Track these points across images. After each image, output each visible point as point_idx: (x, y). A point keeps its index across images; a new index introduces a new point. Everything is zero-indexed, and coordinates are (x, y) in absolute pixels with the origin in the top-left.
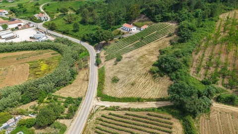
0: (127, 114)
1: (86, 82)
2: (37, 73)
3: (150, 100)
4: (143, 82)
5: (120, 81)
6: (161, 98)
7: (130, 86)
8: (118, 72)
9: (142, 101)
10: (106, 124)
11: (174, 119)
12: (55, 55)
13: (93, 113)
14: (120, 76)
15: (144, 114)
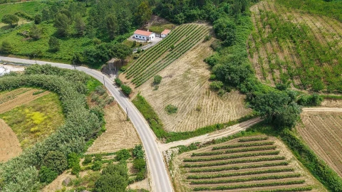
0: (214, 149)
1: (128, 123)
2: (32, 129)
3: (231, 123)
4: (210, 103)
5: (179, 110)
6: (242, 118)
7: (196, 112)
8: (168, 98)
9: (223, 128)
10: (196, 169)
11: (270, 137)
12: (41, 95)
13: (170, 162)
14: (175, 103)
15: (235, 142)
